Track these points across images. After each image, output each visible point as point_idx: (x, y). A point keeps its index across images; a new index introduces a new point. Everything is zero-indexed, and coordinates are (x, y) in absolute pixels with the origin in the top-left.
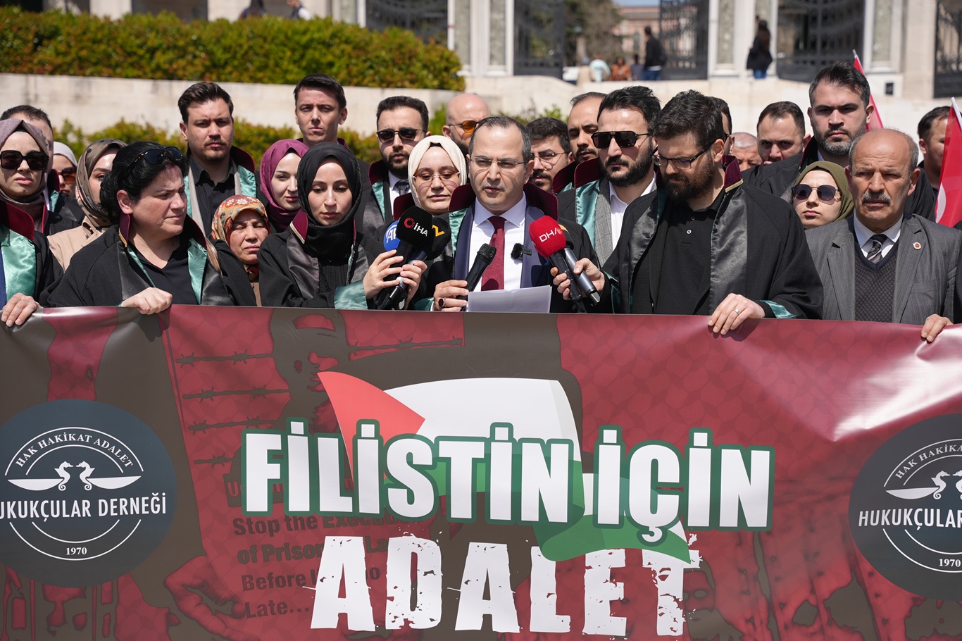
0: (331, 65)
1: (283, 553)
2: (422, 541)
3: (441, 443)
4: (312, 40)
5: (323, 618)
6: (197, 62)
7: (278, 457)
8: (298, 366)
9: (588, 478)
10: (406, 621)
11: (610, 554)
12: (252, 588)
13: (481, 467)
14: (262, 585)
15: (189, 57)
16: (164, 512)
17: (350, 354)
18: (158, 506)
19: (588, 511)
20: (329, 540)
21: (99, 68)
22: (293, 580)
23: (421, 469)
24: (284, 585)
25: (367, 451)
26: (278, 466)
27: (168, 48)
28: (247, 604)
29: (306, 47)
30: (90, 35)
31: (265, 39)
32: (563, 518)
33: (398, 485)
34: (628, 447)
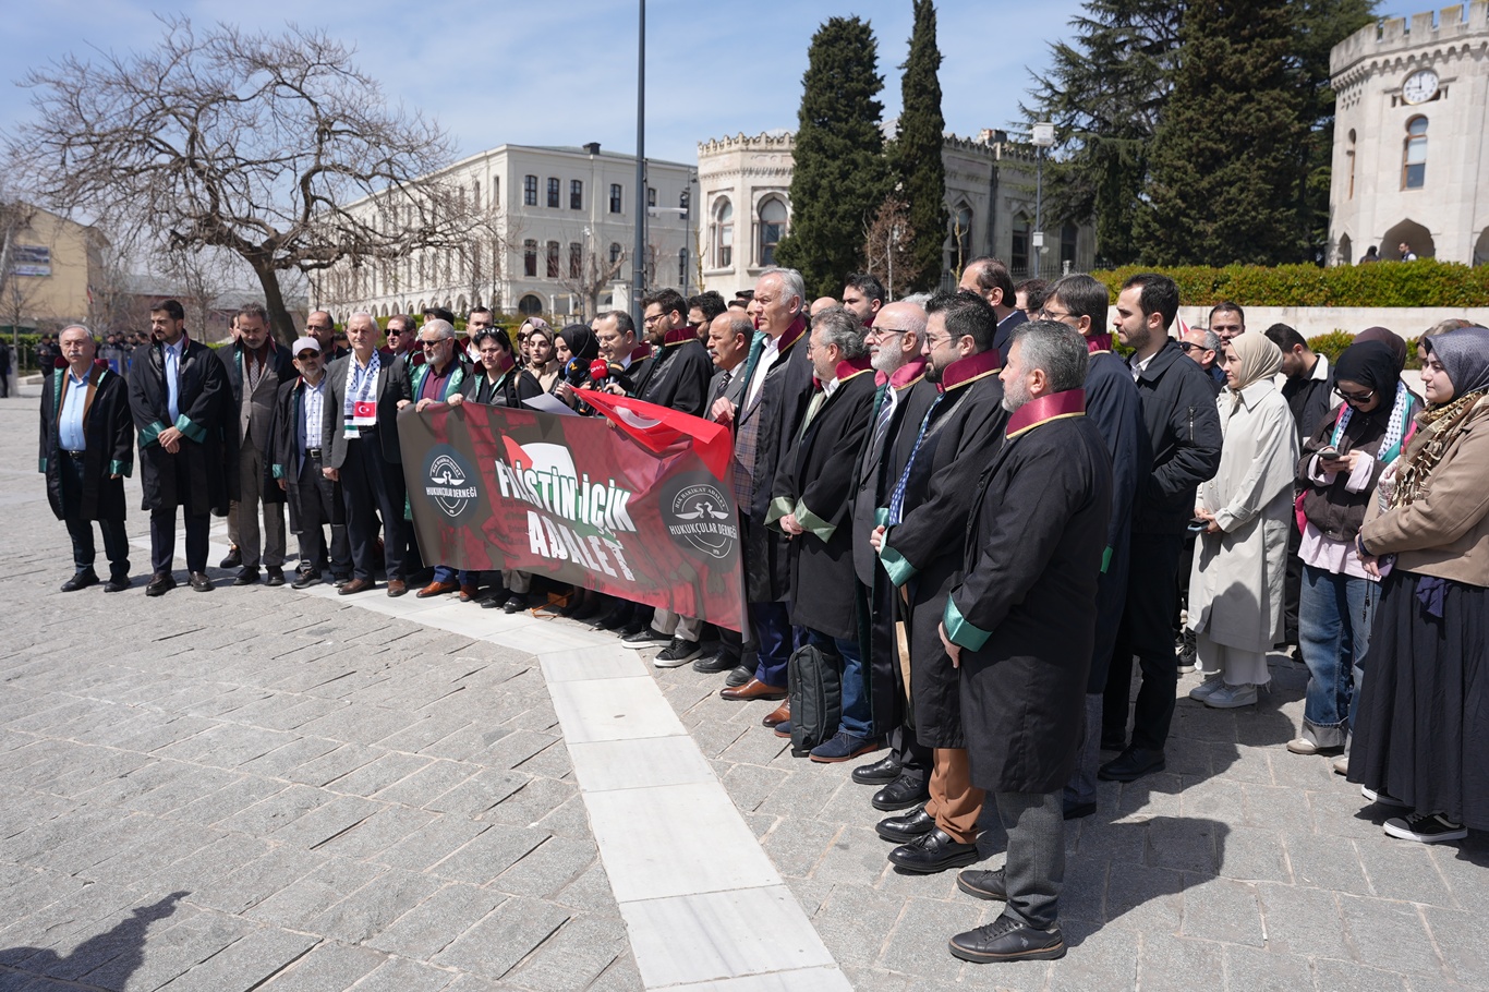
0: (1427, 292)
6: (1321, 294)
15: (1316, 291)
21: (1253, 300)
27: (1302, 285)
29: (1407, 280)
30: (1248, 280)
31: (1374, 277)
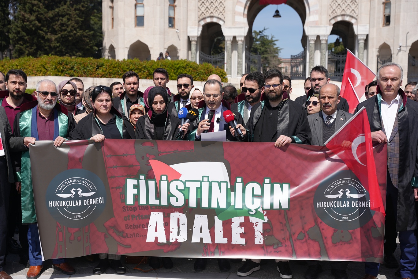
1: (138, 217)
2: (181, 214)
3: (187, 182)
4: (180, 66)
5: (150, 238)
6: (145, 73)
7: (137, 187)
8: (143, 158)
9: (232, 193)
10: (176, 240)
11: (239, 218)
12: (128, 228)
13: (199, 190)
14: (131, 228)
15: (142, 72)
16: (103, 203)
17: (159, 154)
18: (101, 201)
19: (232, 204)
20: (152, 213)
21: (115, 75)
22: (141, 226)
23: (180, 190)
24: (138, 228)
25: (164, 185)
26: (136, 190)
27: (136, 69)
28: (127, 233)
29: (178, 69)
30: (112, 65)
31: (166, 66)
32: (225, 207)
33: (173, 196)
34: (245, 183)
